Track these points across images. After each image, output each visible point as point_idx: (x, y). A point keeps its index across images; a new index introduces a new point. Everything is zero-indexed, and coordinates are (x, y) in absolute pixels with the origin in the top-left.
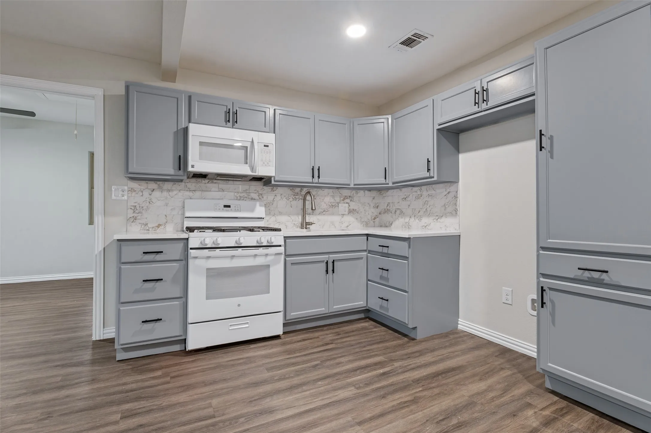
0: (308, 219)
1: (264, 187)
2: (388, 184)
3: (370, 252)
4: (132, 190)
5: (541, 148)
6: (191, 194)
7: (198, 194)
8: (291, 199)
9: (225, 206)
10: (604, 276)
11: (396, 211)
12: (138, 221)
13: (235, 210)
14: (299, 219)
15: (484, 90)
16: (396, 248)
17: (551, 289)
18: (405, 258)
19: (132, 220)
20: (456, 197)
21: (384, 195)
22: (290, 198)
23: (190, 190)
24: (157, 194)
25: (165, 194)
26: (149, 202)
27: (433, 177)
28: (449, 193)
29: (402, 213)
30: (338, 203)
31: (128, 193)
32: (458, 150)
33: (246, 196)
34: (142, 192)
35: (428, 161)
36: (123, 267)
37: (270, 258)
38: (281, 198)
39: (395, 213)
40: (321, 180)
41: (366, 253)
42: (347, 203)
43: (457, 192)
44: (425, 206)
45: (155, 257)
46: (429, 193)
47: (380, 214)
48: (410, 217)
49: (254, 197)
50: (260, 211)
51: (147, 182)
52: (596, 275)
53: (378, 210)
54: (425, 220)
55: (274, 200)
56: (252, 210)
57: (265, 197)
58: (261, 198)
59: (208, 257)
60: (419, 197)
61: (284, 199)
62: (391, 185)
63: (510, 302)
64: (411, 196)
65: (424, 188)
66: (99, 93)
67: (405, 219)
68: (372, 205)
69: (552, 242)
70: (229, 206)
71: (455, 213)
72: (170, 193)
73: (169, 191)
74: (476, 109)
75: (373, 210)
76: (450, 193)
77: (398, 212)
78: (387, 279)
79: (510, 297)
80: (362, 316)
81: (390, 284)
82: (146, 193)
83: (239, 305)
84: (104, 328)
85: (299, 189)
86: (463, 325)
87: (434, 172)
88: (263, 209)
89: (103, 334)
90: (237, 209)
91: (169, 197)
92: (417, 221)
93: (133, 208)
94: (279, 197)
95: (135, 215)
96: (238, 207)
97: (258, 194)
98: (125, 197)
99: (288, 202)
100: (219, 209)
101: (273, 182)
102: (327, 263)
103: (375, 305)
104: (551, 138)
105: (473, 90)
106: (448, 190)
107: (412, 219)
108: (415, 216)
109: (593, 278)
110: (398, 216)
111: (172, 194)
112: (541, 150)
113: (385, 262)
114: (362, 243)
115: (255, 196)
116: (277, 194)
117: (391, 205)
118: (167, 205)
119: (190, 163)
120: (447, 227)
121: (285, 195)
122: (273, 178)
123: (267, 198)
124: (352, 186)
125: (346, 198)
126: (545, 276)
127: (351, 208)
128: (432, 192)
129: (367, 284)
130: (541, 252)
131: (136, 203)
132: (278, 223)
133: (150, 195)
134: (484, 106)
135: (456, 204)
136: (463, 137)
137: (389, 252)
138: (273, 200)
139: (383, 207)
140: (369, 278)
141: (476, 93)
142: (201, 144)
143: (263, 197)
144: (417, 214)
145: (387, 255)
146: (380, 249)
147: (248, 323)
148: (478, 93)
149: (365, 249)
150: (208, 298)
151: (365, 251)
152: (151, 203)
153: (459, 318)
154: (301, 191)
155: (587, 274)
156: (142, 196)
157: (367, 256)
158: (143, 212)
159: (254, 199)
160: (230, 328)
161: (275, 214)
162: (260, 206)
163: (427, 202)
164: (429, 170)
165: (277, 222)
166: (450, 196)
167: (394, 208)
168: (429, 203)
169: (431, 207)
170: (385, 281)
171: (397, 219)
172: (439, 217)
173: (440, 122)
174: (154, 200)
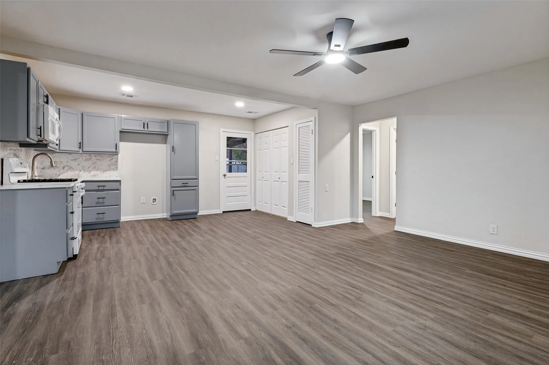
10: (187, 185)
11: (64, 167)
15: (147, 124)
16: (110, 186)
17: (175, 190)
18: (117, 190)
20: (117, 161)
27: (118, 152)
39: (63, 169)
43: (117, 159)
44: (94, 165)
46: (97, 158)
48: (80, 171)
52: (185, 185)
54: (93, 173)
60: (87, 160)
62: (81, 152)
64: (81, 159)
65: (91, 155)
67: (74, 172)
69: (174, 177)
71: (116, 169)
74: (143, 129)
76: (113, 160)
77: (66, 168)
79: (144, 201)
81: (105, 205)
92: (87, 173)
104: (175, 148)
105: (143, 121)
106: (112, 158)
108: (84, 170)
110: (67, 171)
112: (172, 151)
113: (101, 194)
117: (59, 163)
120: (111, 176)
124: (58, 151)
126: (172, 187)
130: (171, 181)
134: (147, 130)
135: (117, 165)
140: (84, 206)
141: (144, 123)
144: (86, 169)
145: (104, 190)
155: (183, 185)
163: (95, 163)
164: (116, 149)
166: (113, 161)
167: (62, 165)
168: (97, 164)
169: (99, 166)
170: (98, 204)
171: (66, 172)
172: (105, 171)
173: (122, 128)
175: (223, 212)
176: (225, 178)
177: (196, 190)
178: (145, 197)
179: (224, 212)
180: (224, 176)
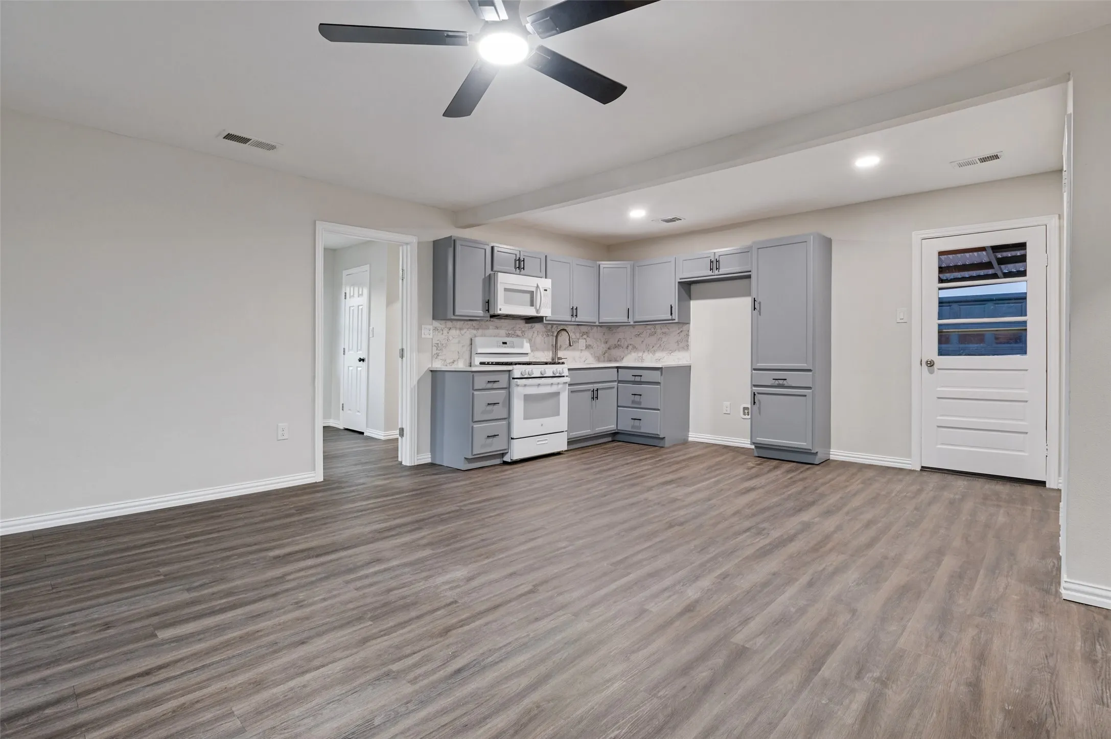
0: (560, 354)
1: (527, 325)
2: (630, 323)
3: (619, 382)
4: (436, 329)
5: (755, 308)
6: (475, 332)
8: (545, 336)
9: (503, 343)
10: (785, 382)
11: (628, 346)
12: (439, 357)
14: (550, 354)
15: (717, 261)
16: (647, 376)
17: (758, 393)
18: (658, 383)
19: (436, 356)
20: (688, 335)
21: (614, 331)
22: (544, 334)
24: (454, 332)
25: (458, 332)
26: (448, 340)
27: (675, 320)
28: (681, 331)
29: (635, 348)
30: (578, 339)
31: (432, 332)
32: (690, 298)
33: (513, 333)
34: (443, 330)
35: (671, 307)
36: (476, 393)
38: (538, 334)
39: (627, 348)
40: (577, 319)
41: (616, 383)
42: (585, 339)
43: (688, 331)
44: (659, 342)
46: (664, 330)
47: (609, 349)
48: (644, 352)
50: (527, 348)
52: (781, 382)
53: (607, 346)
54: (659, 355)
56: (522, 347)
59: (525, 385)
60: (651, 335)
61: (540, 336)
62: (632, 323)
63: (729, 413)
64: (644, 333)
65: (657, 326)
66: (414, 240)
67: (638, 353)
68: (603, 341)
69: (760, 365)
70: (506, 343)
71: (686, 347)
72: (461, 331)
73: (461, 329)
74: (710, 273)
75: (603, 345)
77: (630, 347)
78: (640, 403)
79: (728, 409)
80: (610, 439)
81: (642, 406)
82: (445, 332)
83: (544, 425)
84: (417, 454)
85: (550, 326)
86: (693, 437)
87: (676, 316)
88: (528, 345)
89: (418, 460)
90: (509, 345)
91: (460, 335)
92: (651, 354)
93: (436, 345)
94: (536, 334)
95: (438, 352)
97: (521, 331)
98: (431, 336)
99: (542, 338)
100: (501, 346)
101: (545, 322)
102: (593, 391)
103: (626, 425)
104: (760, 303)
105: (710, 258)
106: (681, 330)
107: (646, 354)
108: (648, 351)
109: (780, 384)
110: (631, 351)
111: (463, 332)
112: (754, 310)
113: (637, 388)
114: (613, 374)
115: (519, 333)
117: (623, 341)
118: (459, 342)
119: (499, 307)
120: (679, 359)
121: (539, 330)
122: (544, 318)
123: (528, 334)
124: (597, 324)
125: (584, 334)
126: (755, 386)
127: (588, 344)
128: (665, 330)
129: (617, 409)
130: (754, 372)
131: (438, 340)
133: (448, 333)
134: (717, 272)
135: (687, 341)
136: (693, 287)
137: (642, 380)
138: (532, 336)
139: (613, 342)
140: (619, 405)
141: (711, 262)
142: (506, 290)
143: (525, 334)
144: (650, 349)
145: (641, 383)
146: (633, 379)
148: (713, 262)
149: (616, 379)
150: (525, 418)
151: (615, 381)
153: (689, 432)
154: (552, 328)
155: (777, 382)
156: (442, 334)
157: (618, 385)
158: (443, 349)
159: (519, 336)
161: (533, 350)
162: (527, 342)
163: (661, 339)
164: (671, 314)
166: (683, 334)
167: (626, 344)
168: (663, 340)
169: (665, 343)
170: (637, 405)
171: (629, 353)
172: (672, 351)
173: (681, 277)
174: (451, 338)
175: (922, 467)
176: (931, 372)
177: (805, 396)
178: (729, 403)
179: (924, 469)
180: (931, 364)
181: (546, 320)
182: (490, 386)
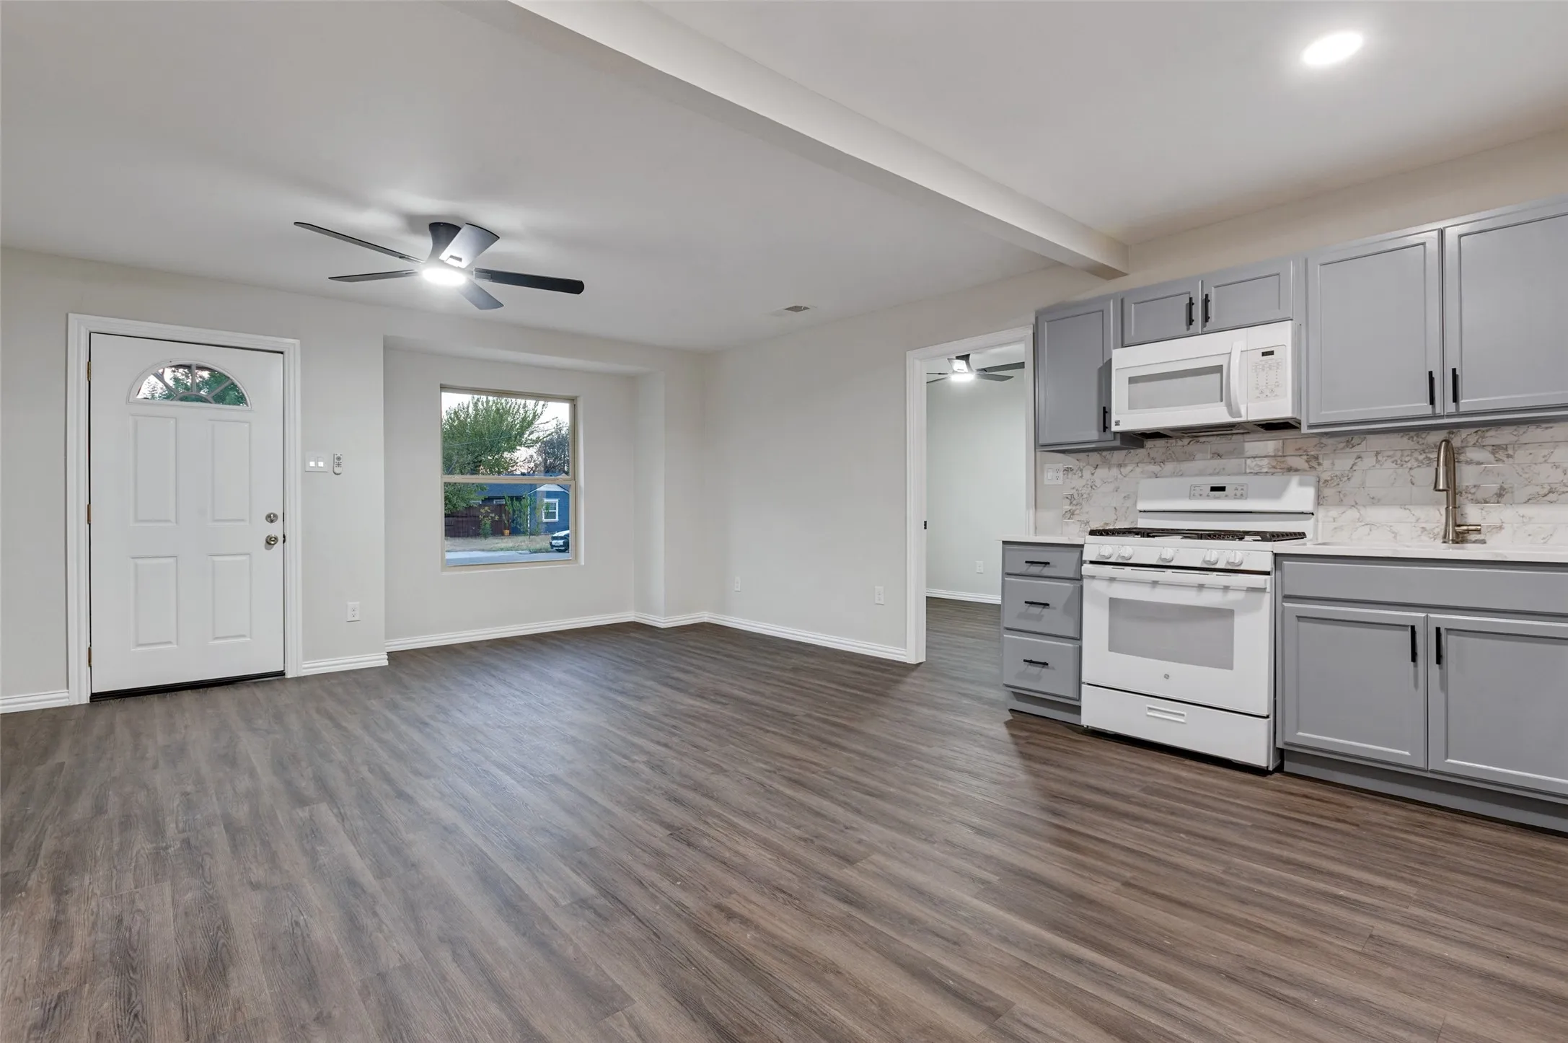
1: (1324, 440)
4: (1068, 469)
6: (1156, 468)
7: (1169, 467)
8: (1412, 464)
9: (1213, 489)
12: (1076, 518)
13: (1236, 495)
14: (1436, 517)
19: (1068, 515)
22: (1407, 459)
23: (1156, 460)
24: (1102, 472)
25: (1115, 471)
26: (1091, 487)
31: (1064, 474)
34: (1081, 470)
36: (1007, 578)
37: (1232, 596)
38: (1378, 461)
40: (1464, 406)
45: (1042, 570)
49: (1295, 466)
50: (1297, 496)
51: (1087, 454)
55: (1355, 468)
57: (1326, 463)
58: (1317, 467)
59: (1112, 579)
61: (1389, 464)
70: (1223, 489)
72: (1122, 470)
73: (1120, 465)
82: (1087, 474)
83: (1167, 676)
88: (1310, 492)
90: (1239, 493)
91: (1120, 476)
93: (1069, 497)
94: (1369, 461)
95: (1074, 508)
96: (1242, 489)
97: (1305, 457)
98: (1060, 482)
99: (1400, 471)
100: (1201, 495)
101: (1304, 430)
102: (1413, 631)
111: (1125, 470)
115: (1299, 462)
116: (1363, 455)
118: (1117, 490)
119: (1114, 418)
121: (1391, 453)
122: (1296, 422)
123: (1333, 464)
131: (1073, 488)
132: (1367, 524)
133: (1093, 474)
138: (1351, 468)
142: (1132, 380)
143: (1319, 464)
147: (1183, 715)
150: (1111, 649)
152: (1094, 487)
156: (1081, 477)
158: (1084, 502)
160: (1149, 713)
161: (1357, 504)
162: (1302, 484)
165: (1363, 524)
174: (1098, 483)
181: (1310, 427)
182: (1035, 570)
